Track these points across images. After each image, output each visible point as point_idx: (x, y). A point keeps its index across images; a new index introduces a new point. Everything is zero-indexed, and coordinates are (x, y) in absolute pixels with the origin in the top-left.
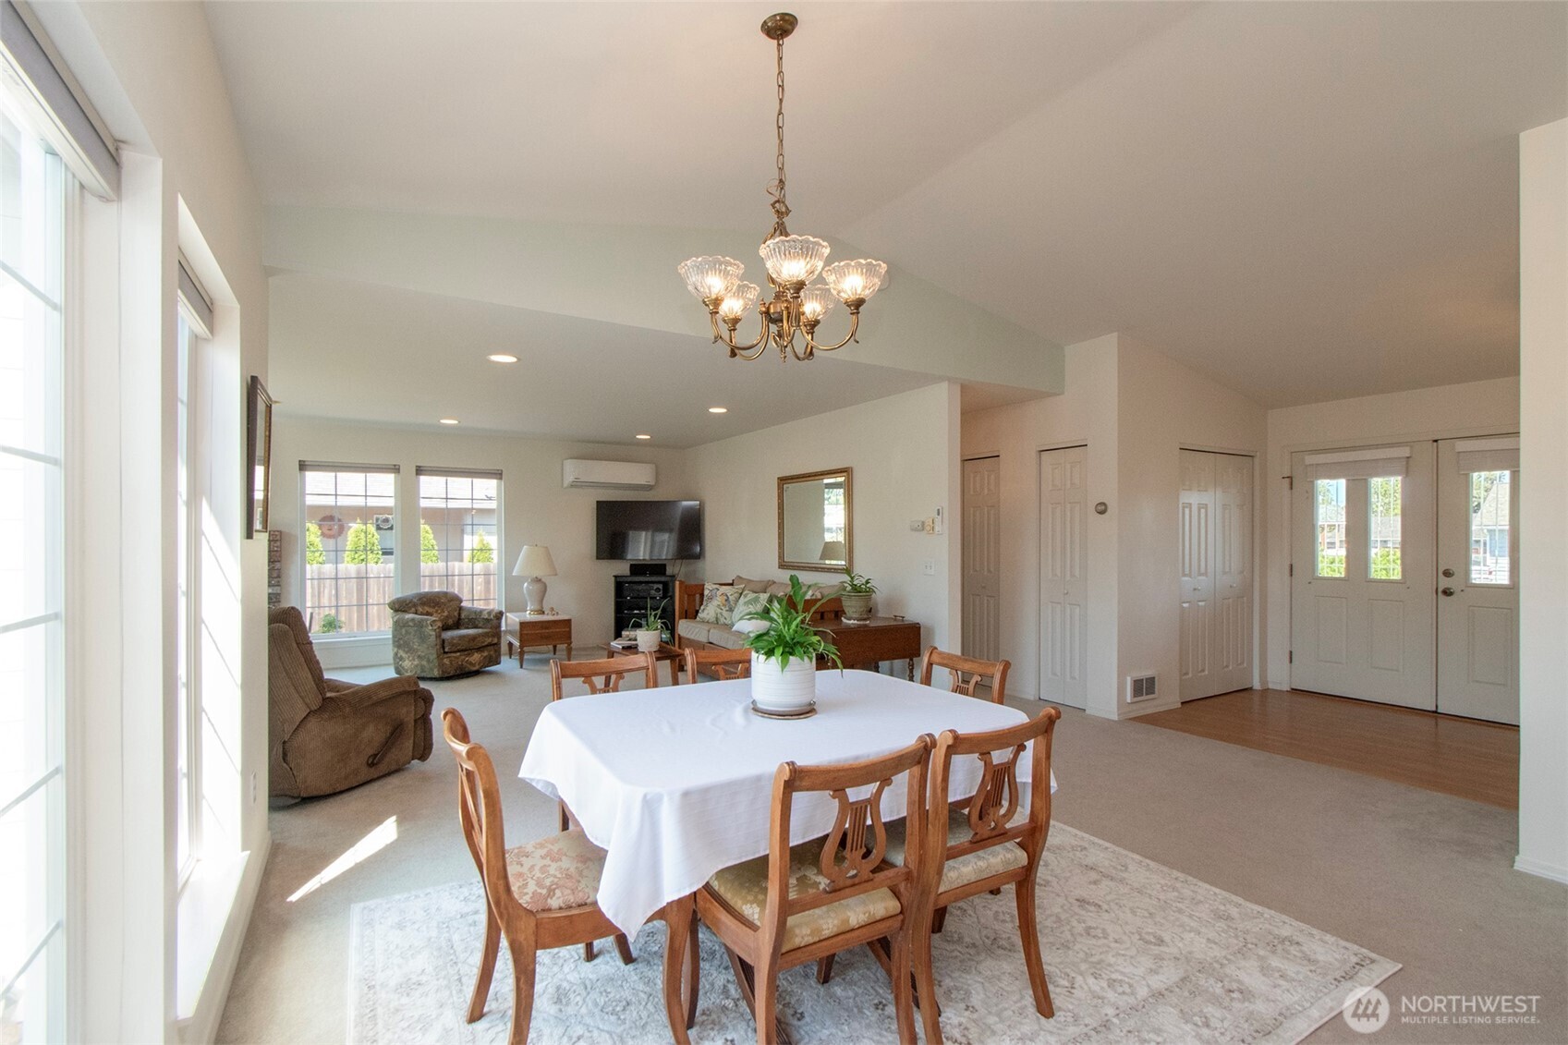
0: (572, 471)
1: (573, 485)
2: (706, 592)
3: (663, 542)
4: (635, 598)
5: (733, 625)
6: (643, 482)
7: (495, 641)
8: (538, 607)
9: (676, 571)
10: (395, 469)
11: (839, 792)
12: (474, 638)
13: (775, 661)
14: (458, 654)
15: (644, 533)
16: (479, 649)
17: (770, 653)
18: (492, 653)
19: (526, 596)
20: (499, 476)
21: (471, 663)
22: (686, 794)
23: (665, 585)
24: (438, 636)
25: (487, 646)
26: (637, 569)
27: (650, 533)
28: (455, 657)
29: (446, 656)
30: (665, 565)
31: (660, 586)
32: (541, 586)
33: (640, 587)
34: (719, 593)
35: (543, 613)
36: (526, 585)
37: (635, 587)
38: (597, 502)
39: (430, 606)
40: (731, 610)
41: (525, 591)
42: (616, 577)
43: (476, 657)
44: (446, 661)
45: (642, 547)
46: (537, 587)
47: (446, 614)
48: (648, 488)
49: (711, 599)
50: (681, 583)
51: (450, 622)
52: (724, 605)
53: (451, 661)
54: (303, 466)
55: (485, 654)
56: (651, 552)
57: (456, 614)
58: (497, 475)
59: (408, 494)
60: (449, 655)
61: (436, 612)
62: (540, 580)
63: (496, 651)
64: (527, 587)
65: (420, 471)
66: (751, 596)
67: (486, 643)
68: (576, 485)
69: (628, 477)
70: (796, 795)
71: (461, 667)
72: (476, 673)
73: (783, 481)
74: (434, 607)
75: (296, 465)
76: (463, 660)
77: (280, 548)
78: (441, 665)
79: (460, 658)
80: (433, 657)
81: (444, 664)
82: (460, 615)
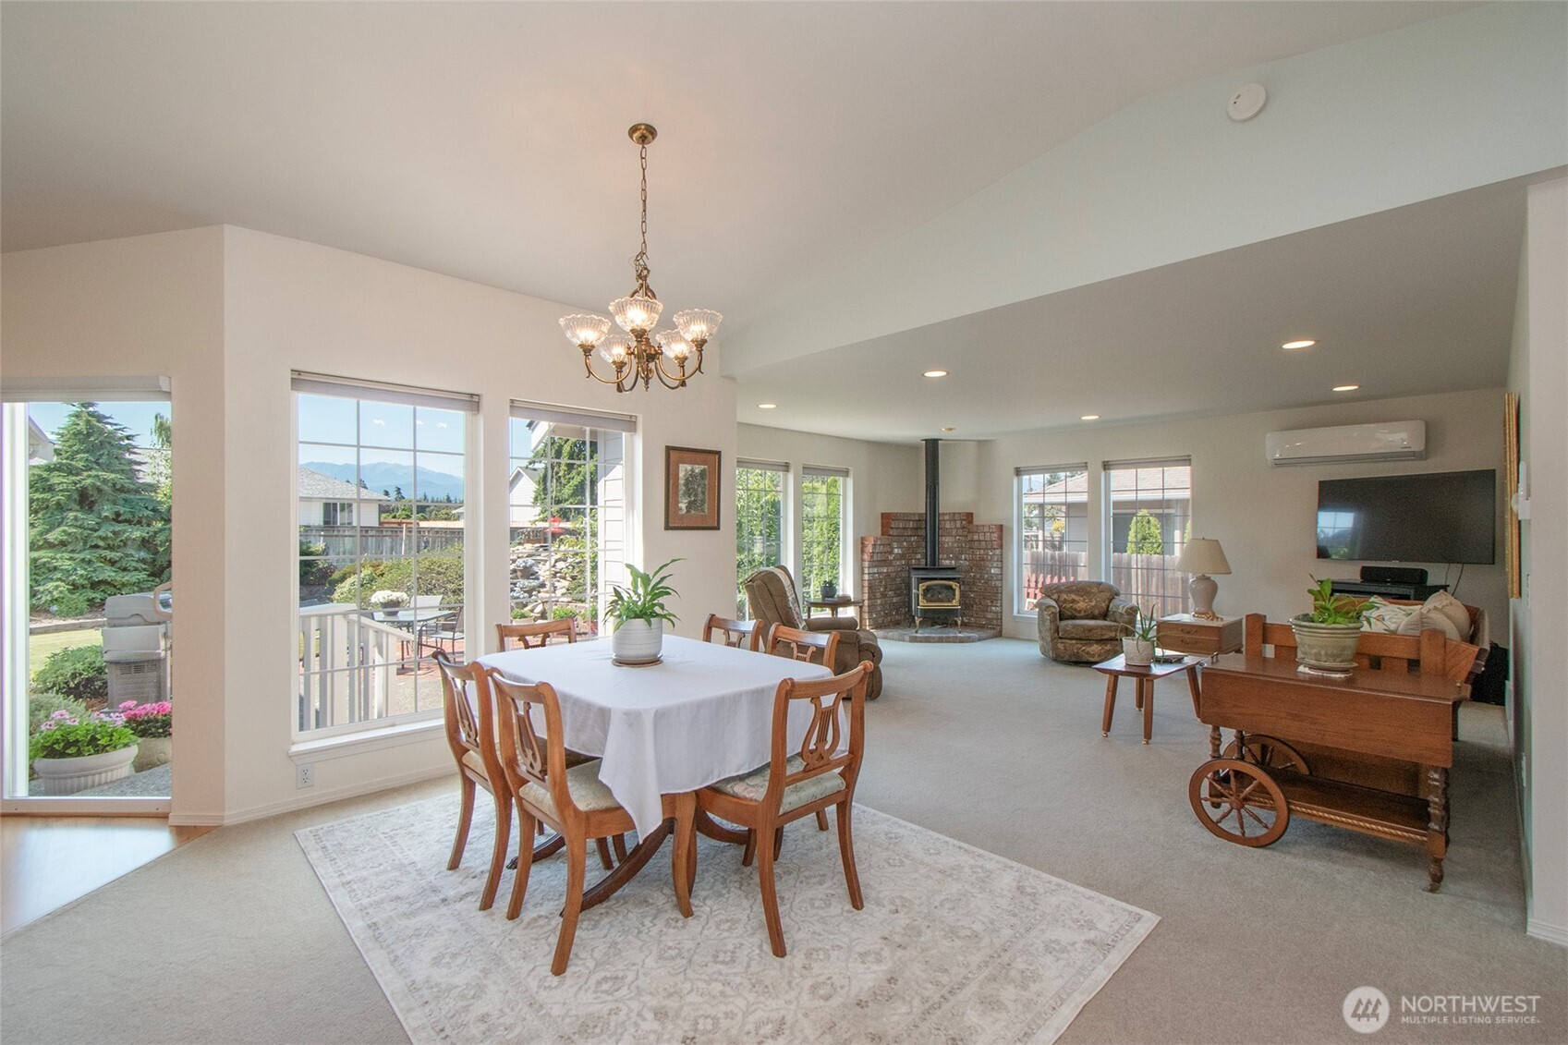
1: (1278, 464)
8: (1203, 610)
9: (1450, 581)
10: (1085, 467)
12: (1091, 629)
14: (1074, 641)
16: (1100, 641)
18: (1112, 648)
20: (1189, 463)
21: (1088, 653)
24: (1054, 623)
25: (1111, 639)
26: (1371, 574)
28: (1071, 644)
29: (1060, 640)
30: (1423, 571)
32: (1210, 586)
36: (1192, 580)
39: (1078, 595)
43: (1095, 648)
44: (1061, 646)
46: (1204, 586)
47: (1093, 604)
48: (1415, 456)
51: (1096, 612)
53: (1065, 646)
54: (1018, 472)
55: (1106, 647)
57: (1104, 605)
58: (1186, 460)
59: (1097, 489)
60: (1064, 640)
61: (1084, 600)
62: (1208, 579)
64: (1192, 584)
65: (1107, 466)
67: (1106, 637)
68: (1284, 462)
71: (1076, 655)
72: (1089, 664)
74: (1082, 596)
75: (1012, 471)
76: (1078, 649)
77: (1001, 538)
78: (1055, 649)
79: (1075, 646)
80: (1049, 639)
81: (1058, 648)
82: (1108, 606)
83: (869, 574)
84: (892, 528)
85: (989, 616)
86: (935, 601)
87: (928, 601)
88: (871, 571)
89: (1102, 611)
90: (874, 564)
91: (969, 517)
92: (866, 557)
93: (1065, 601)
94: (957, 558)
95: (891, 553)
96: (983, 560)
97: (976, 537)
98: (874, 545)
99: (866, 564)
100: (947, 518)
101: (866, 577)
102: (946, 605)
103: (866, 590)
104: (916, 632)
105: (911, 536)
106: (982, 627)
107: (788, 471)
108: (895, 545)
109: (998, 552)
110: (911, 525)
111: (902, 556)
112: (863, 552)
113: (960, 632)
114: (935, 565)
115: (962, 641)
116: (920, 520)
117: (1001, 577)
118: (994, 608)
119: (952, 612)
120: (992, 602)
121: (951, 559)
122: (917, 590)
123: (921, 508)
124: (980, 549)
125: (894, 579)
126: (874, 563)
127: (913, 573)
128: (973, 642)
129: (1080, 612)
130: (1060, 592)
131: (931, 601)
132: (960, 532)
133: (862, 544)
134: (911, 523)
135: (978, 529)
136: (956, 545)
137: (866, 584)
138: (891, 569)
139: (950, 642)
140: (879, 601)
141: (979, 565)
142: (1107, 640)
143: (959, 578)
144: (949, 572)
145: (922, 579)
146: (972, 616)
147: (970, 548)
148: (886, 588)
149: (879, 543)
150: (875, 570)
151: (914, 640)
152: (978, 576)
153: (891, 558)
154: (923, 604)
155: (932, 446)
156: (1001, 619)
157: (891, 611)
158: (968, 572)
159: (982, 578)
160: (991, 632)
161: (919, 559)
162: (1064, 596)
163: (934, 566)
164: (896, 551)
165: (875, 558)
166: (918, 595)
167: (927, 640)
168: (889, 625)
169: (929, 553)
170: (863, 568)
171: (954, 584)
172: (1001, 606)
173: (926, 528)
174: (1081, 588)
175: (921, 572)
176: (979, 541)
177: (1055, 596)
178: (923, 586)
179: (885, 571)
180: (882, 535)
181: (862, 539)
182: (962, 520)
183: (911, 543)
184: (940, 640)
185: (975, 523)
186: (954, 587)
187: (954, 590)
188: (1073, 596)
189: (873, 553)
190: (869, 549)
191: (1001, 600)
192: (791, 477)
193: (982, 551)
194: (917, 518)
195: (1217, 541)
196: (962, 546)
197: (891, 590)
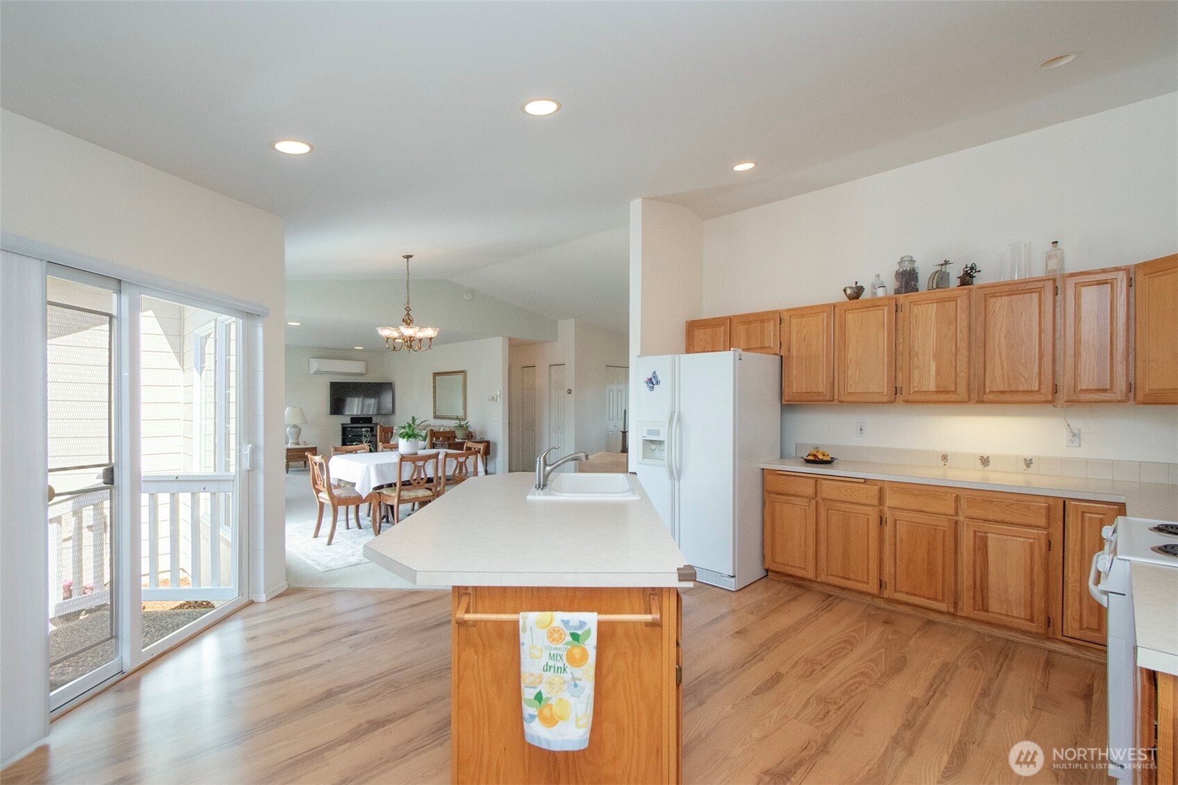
0: (315, 365)
1: (316, 373)
2: (394, 431)
3: (369, 405)
4: (354, 436)
6: (358, 371)
8: (295, 442)
9: (378, 421)
11: (414, 462)
13: (405, 440)
15: (357, 399)
17: (404, 437)
19: (289, 435)
22: (377, 465)
23: (372, 429)
26: (355, 420)
27: (361, 399)
30: (371, 418)
31: (369, 429)
32: (298, 431)
33: (357, 430)
35: (299, 444)
37: (354, 429)
38: (331, 383)
41: (288, 433)
42: (342, 424)
45: (355, 407)
46: (296, 429)
48: (361, 375)
50: (381, 426)
56: (362, 410)
62: (297, 426)
69: (349, 370)
70: (403, 463)
73: (436, 374)
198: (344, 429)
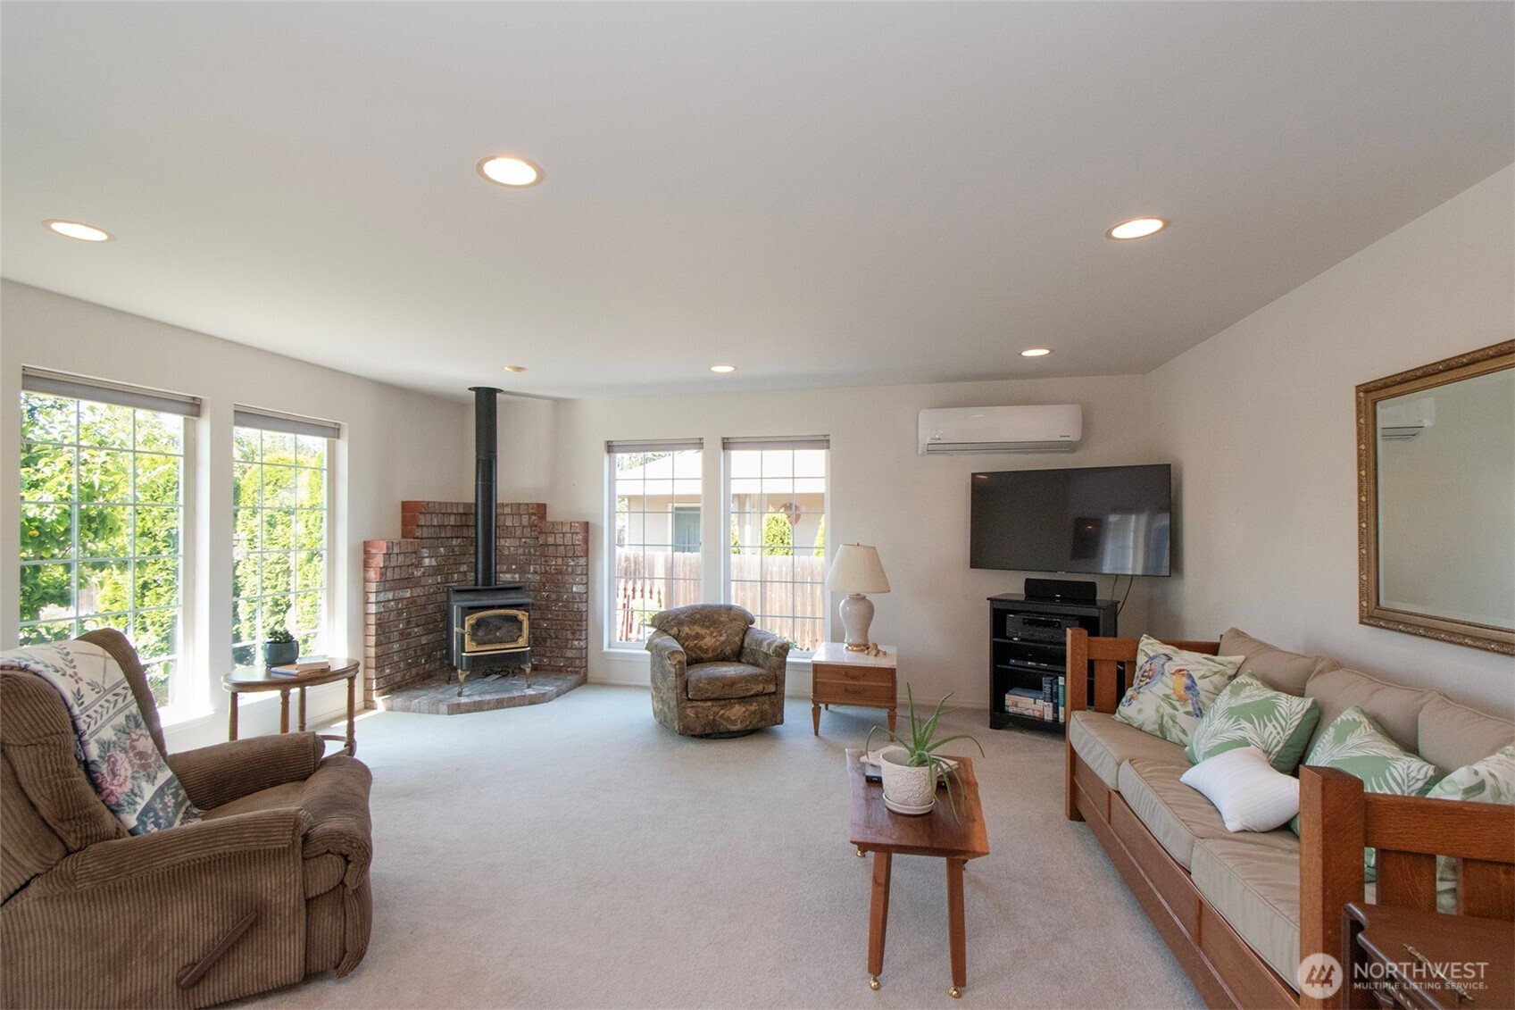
0: (933, 426)
1: (932, 450)
5: (1192, 763)
6: (1060, 437)
7: (772, 688)
8: (860, 641)
10: (699, 444)
12: (732, 683)
14: (709, 704)
16: (743, 699)
18: (766, 707)
19: (843, 620)
20: (825, 444)
21: (728, 719)
24: (680, 674)
25: (757, 695)
26: (1040, 590)
28: (704, 708)
29: (689, 704)
30: (1093, 585)
32: (864, 609)
34: (1170, 667)
35: (867, 649)
36: (843, 602)
38: (975, 475)
39: (703, 626)
40: (1199, 713)
42: (994, 599)
43: (737, 711)
44: (691, 713)
46: (858, 607)
47: (723, 638)
48: (1071, 447)
49: (1149, 677)
51: (728, 650)
52: (1180, 699)
53: (696, 714)
54: (610, 448)
55: (754, 707)
57: (737, 639)
58: (822, 442)
59: (714, 476)
60: (695, 704)
61: (711, 634)
62: (863, 599)
63: (772, 704)
64: (844, 608)
65: (727, 444)
66: (1255, 692)
67: (752, 693)
68: (935, 449)
71: (713, 723)
72: (748, 733)
73: (1372, 394)
74: (708, 628)
75: (603, 447)
76: (716, 714)
77: (586, 541)
78: (682, 717)
79: (711, 710)
80: (673, 703)
81: (686, 716)
82: (743, 641)
83: (377, 603)
84: (418, 526)
85: (569, 654)
86: (490, 642)
87: (479, 644)
88: (382, 597)
89: (735, 647)
90: (387, 585)
91: (541, 510)
92: (372, 574)
93: (688, 637)
94: (522, 570)
95: (418, 565)
96: (561, 573)
97: (551, 540)
98: (388, 555)
99: (373, 587)
100: (507, 510)
101: (373, 609)
102: (509, 648)
103: (372, 630)
104: (460, 694)
105: (452, 538)
106: (559, 670)
107: (198, 415)
108: (425, 552)
109: (582, 561)
110: (452, 521)
111: (437, 570)
112: (366, 566)
113: (529, 687)
114: (490, 584)
115: (532, 701)
116: (466, 514)
117: (586, 597)
118: (576, 643)
119: (518, 657)
120: (573, 634)
121: (514, 572)
122: (461, 627)
123: (467, 493)
124: (556, 557)
125: (424, 607)
126: (385, 584)
127: (454, 597)
128: (550, 700)
129: (706, 651)
130: (680, 623)
131: (484, 643)
132: (527, 532)
133: (366, 552)
134: (452, 518)
135: (554, 528)
136: (521, 551)
137: (372, 620)
138: (418, 591)
139: (514, 706)
140: (396, 647)
141: (555, 580)
142: (752, 696)
143: (528, 605)
144: (513, 595)
145: (470, 608)
146: (544, 656)
147: (543, 555)
148: (409, 622)
149: (396, 550)
150: (390, 595)
151: (456, 709)
152: (554, 596)
153: (418, 573)
154: (470, 646)
155: (486, 398)
156: (586, 657)
157: (417, 657)
158: (540, 591)
159: (558, 599)
160: (573, 678)
161: (465, 574)
162: (686, 629)
163: (488, 584)
164: (427, 562)
165: (389, 574)
166: (463, 635)
167: (478, 707)
168: (413, 682)
169: (480, 566)
170: (366, 593)
171: (522, 615)
172: (586, 639)
173: (476, 526)
174: (706, 617)
175: (467, 596)
176: (556, 545)
177: (674, 631)
178: (470, 620)
179: (408, 595)
180: (403, 537)
181: (366, 545)
182: (530, 515)
183: (452, 547)
184: (500, 704)
185: (550, 518)
186: (520, 617)
187: (521, 623)
188: (698, 629)
189: (386, 567)
190: (378, 561)
191: (586, 630)
192: (204, 427)
193: (560, 561)
194: (461, 510)
195: (874, 548)
196: (530, 554)
197: (417, 626)
198: (1000, 613)
